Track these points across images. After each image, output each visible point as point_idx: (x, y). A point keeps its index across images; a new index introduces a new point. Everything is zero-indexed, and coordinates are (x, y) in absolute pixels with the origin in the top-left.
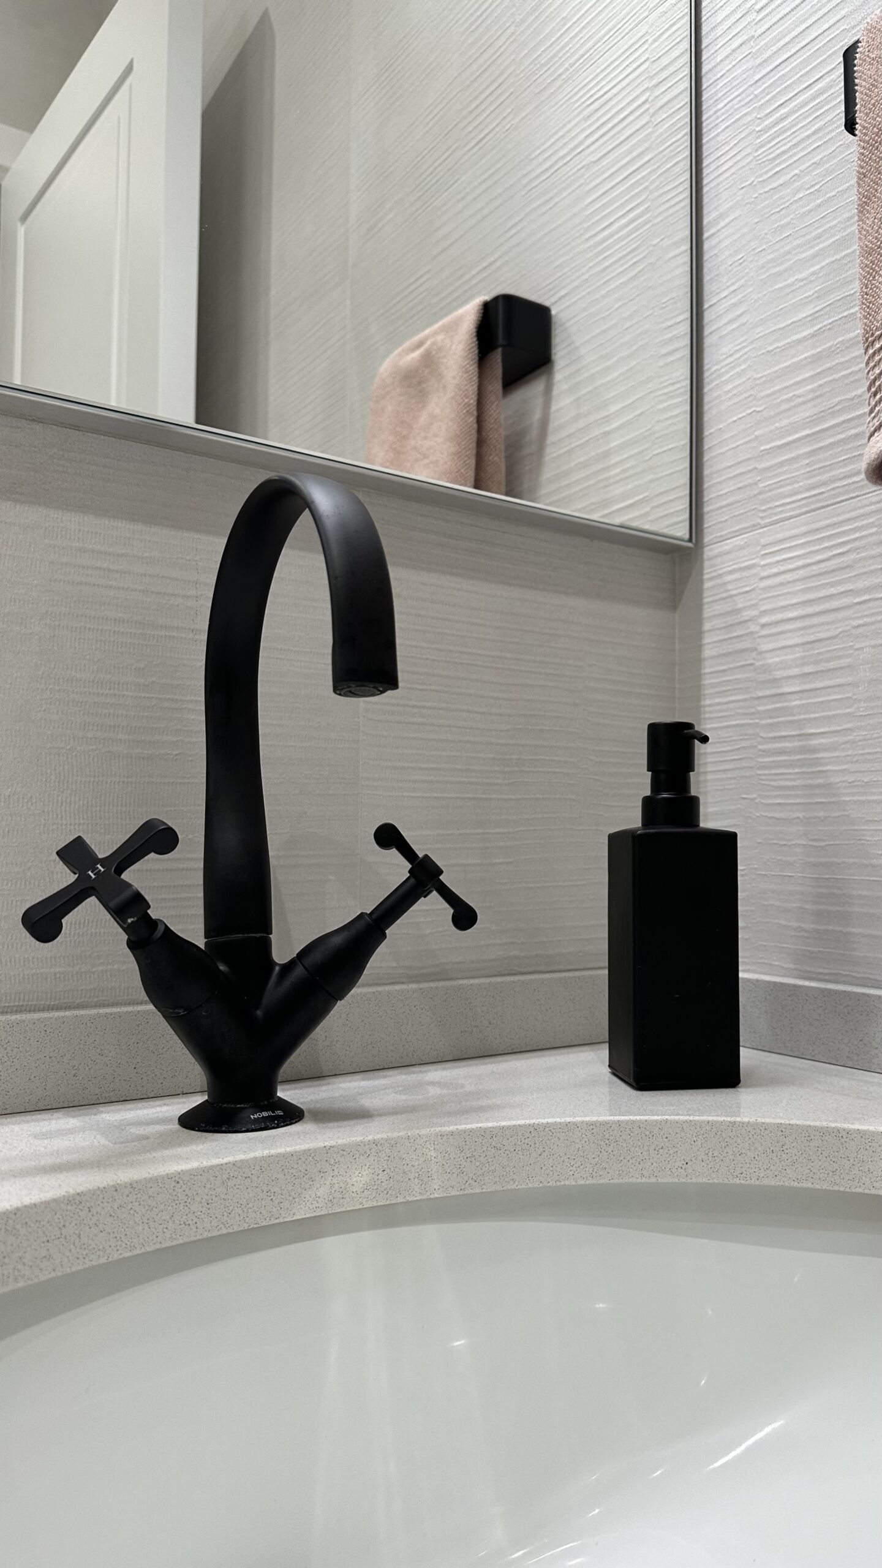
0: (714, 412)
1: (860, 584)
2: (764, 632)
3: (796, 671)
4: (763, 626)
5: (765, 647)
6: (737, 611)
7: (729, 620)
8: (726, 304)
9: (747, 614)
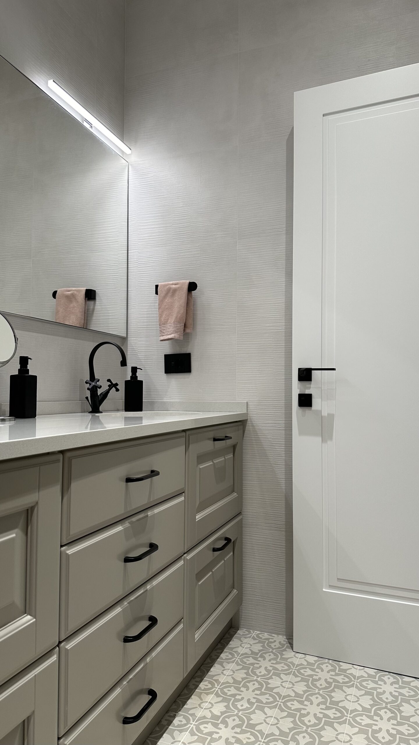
0: (130, 319)
1: (153, 349)
2: (138, 352)
3: (143, 359)
4: (139, 351)
5: (139, 355)
6: (134, 349)
7: (133, 350)
8: (132, 304)
9: (135, 349)
